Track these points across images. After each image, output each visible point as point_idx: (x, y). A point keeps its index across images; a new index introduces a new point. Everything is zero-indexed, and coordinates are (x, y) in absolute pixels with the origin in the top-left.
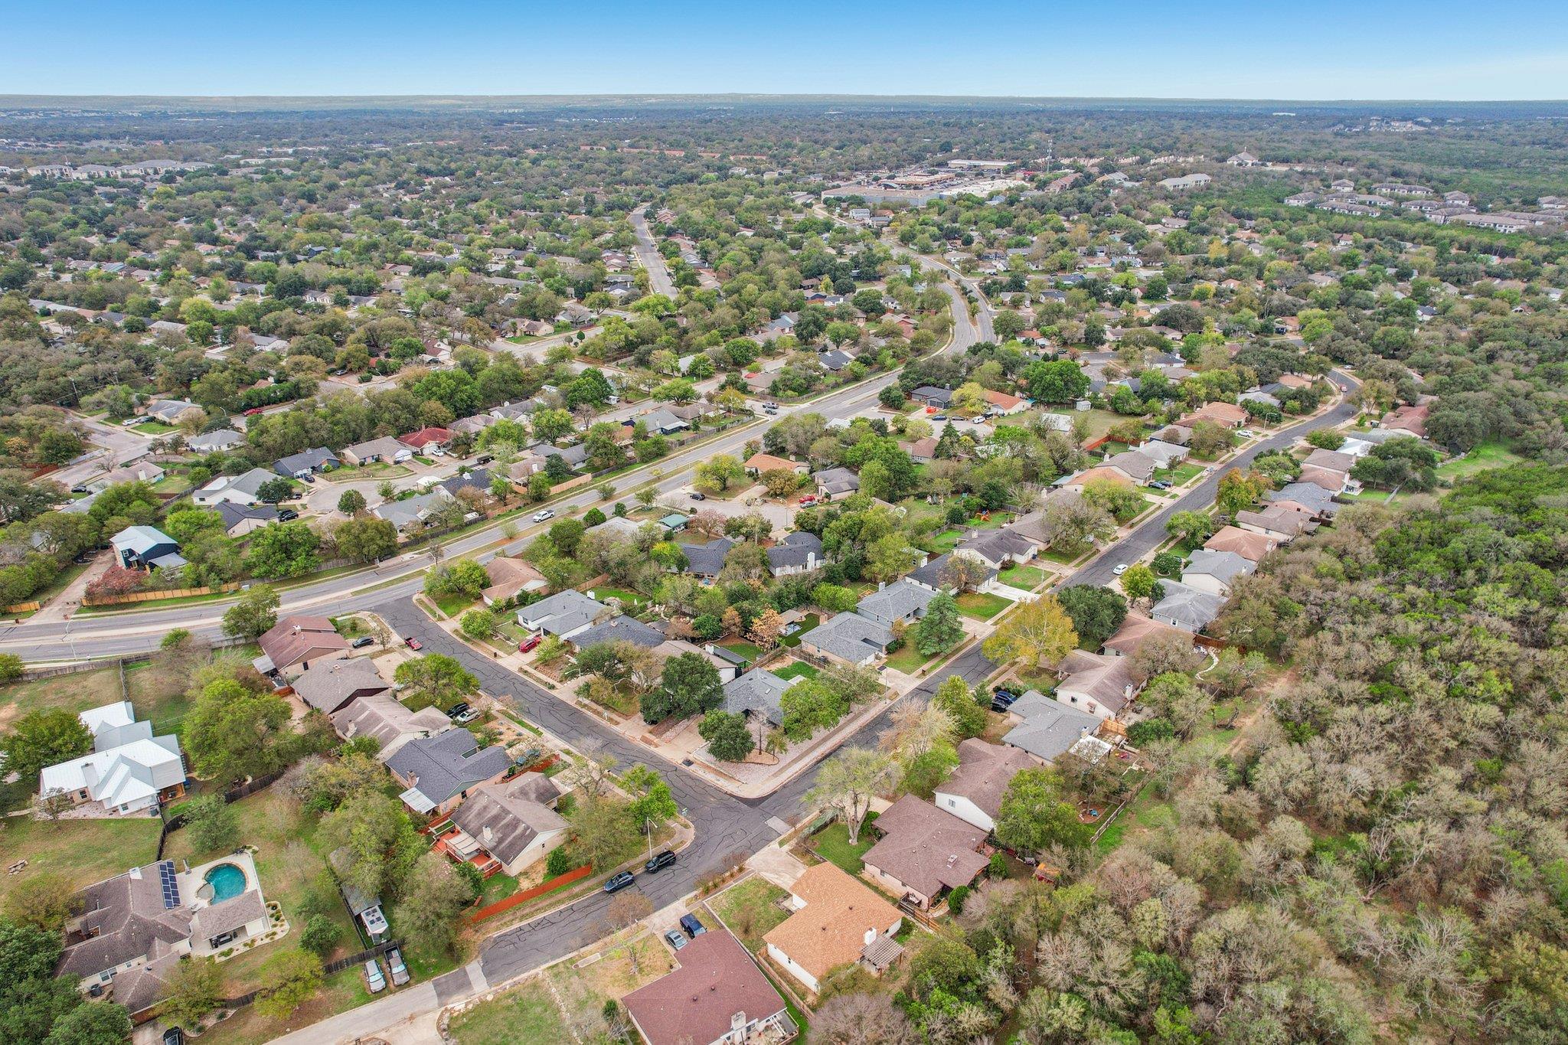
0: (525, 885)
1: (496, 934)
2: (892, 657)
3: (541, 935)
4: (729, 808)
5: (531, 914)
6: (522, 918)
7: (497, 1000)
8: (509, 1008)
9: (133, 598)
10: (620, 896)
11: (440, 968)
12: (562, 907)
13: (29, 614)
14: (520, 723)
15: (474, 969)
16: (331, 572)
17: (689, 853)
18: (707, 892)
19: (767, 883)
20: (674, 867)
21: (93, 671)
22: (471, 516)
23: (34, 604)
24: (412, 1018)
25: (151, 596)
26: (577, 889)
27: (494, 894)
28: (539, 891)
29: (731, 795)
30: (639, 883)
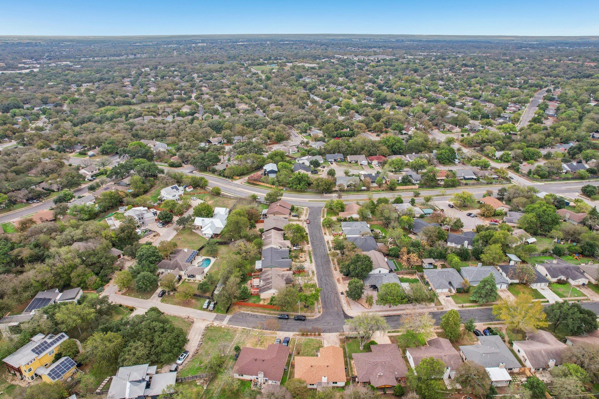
0: (262, 303)
1: (242, 312)
2: (458, 294)
3: (251, 319)
4: (338, 314)
5: (255, 312)
6: (252, 311)
7: (224, 328)
8: (224, 332)
9: (258, 183)
10: (281, 320)
11: (222, 312)
12: (264, 315)
13: (236, 180)
14: (310, 257)
15: (229, 317)
16: (309, 192)
17: (311, 321)
18: (303, 335)
19: (322, 344)
20: (303, 322)
21: (234, 199)
22: (363, 188)
23: (238, 178)
24: (204, 320)
25: (262, 184)
26: (272, 312)
27: (252, 301)
28: (263, 307)
29: (343, 311)
30: (289, 321)
